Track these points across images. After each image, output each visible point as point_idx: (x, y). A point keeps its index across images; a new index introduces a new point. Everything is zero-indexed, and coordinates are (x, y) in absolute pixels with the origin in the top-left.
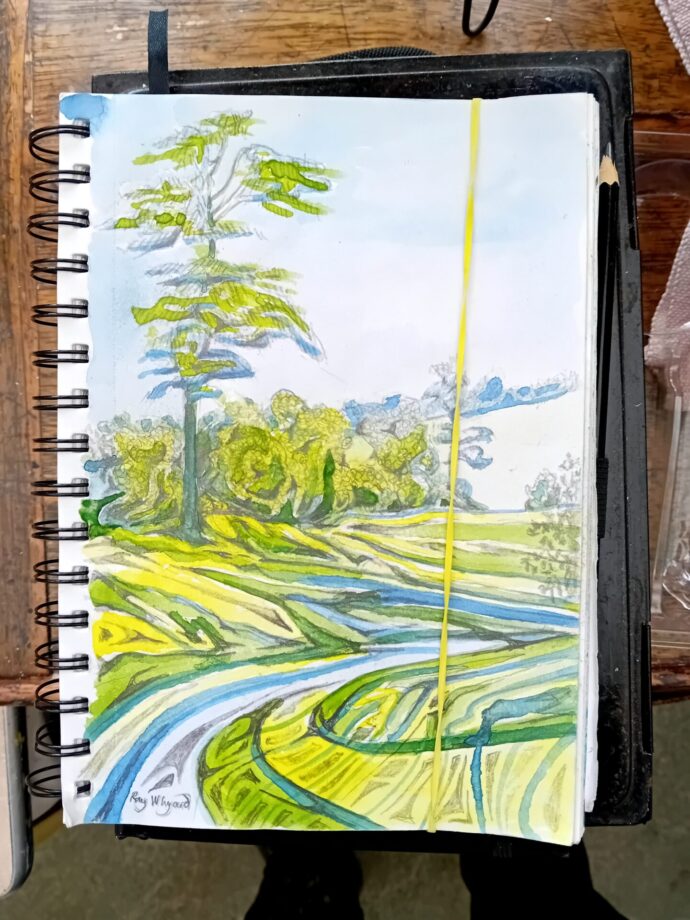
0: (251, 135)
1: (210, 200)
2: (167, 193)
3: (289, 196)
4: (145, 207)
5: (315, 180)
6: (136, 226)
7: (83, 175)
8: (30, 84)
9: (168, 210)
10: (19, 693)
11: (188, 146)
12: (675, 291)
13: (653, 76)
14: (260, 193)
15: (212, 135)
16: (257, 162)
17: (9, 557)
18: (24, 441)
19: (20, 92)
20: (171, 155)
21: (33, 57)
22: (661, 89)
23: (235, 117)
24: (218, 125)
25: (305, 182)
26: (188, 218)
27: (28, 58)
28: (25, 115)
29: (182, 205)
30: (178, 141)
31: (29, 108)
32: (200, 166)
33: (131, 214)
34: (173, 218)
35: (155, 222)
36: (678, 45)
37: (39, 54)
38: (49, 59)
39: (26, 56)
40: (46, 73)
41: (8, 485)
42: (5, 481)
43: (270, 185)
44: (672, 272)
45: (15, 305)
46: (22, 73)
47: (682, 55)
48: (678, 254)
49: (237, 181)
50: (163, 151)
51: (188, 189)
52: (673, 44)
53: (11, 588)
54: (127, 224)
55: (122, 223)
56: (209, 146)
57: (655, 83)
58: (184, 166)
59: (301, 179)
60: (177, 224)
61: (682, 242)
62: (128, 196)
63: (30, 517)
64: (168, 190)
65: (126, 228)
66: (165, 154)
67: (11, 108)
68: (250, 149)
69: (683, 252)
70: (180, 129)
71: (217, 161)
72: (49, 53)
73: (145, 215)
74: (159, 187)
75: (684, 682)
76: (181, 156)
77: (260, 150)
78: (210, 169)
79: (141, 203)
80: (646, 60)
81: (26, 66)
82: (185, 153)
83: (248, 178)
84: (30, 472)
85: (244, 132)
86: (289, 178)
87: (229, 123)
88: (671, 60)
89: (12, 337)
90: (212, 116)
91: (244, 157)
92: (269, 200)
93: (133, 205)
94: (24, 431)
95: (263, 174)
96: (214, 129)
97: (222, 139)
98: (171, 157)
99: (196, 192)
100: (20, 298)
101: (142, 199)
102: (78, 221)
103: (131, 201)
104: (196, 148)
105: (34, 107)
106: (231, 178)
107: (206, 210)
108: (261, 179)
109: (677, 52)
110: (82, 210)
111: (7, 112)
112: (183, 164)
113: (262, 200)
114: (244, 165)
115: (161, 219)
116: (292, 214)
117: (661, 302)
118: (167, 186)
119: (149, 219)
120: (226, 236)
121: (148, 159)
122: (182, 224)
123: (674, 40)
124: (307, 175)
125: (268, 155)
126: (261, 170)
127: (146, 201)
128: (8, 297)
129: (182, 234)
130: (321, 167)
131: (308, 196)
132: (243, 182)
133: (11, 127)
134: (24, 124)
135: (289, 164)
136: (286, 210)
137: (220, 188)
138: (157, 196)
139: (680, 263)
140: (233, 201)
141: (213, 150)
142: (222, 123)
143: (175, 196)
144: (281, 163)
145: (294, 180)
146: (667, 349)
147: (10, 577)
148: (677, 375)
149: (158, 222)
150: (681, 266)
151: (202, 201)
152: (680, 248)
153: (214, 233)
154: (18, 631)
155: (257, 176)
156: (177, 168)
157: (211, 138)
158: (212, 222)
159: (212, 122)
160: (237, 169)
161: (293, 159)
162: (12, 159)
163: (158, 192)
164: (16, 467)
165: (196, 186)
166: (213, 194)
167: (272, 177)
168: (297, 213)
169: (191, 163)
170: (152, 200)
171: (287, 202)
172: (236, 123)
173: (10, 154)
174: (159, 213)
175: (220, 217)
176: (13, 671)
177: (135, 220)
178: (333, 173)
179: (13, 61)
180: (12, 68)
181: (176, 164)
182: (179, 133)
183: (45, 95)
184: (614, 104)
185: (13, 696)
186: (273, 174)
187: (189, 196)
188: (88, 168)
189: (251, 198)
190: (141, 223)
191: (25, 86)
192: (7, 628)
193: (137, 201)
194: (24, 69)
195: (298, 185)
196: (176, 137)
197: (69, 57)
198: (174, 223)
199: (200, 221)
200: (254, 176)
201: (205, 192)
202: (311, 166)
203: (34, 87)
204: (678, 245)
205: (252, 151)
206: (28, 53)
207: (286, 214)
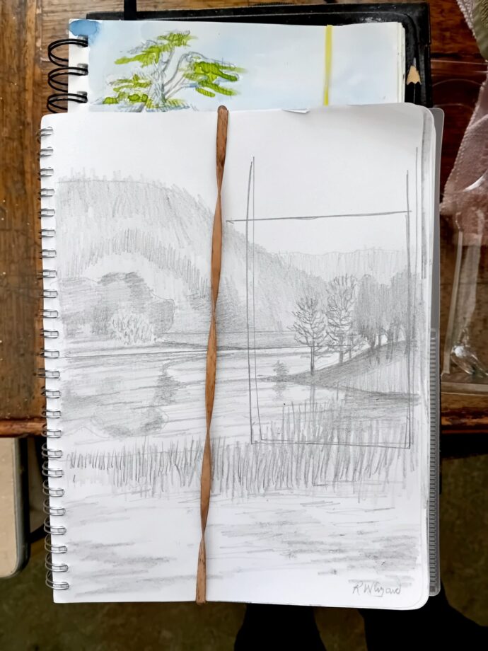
0: (189, 46)
1: (163, 86)
2: (136, 82)
3: (212, 84)
4: (122, 90)
5: (229, 74)
6: (117, 103)
7: (84, 70)
8: (40, 28)
9: (137, 93)
10: (26, 428)
11: (149, 53)
12: (460, 168)
13: (447, 29)
14: (194, 82)
15: (164, 46)
16: (192, 63)
17: (21, 339)
18: (32, 262)
19: (33, 33)
20: (138, 58)
21: (42, 10)
22: (452, 38)
23: (179, 35)
24: (169, 40)
25: (223, 76)
26: (149, 98)
27: (39, 11)
28: (36, 48)
29: (146, 90)
30: (143, 49)
31: (39, 44)
32: (157, 65)
33: (113, 95)
34: (139, 97)
35: (128, 100)
36: (463, 9)
37: (46, 9)
38: (53, 12)
39: (38, 10)
40: (50, 21)
41: (21, 291)
42: (19, 288)
43: (201, 77)
44: (458, 155)
45: (27, 172)
46: (34, 21)
47: (466, 16)
48: (462, 144)
49: (180, 74)
50: (134, 56)
51: (149, 79)
52: (459, 9)
53: (21, 359)
54: (111, 101)
55: (108, 101)
56: (163, 53)
57: (448, 34)
58: (147, 65)
59: (221, 74)
60: (143, 101)
61: (465, 136)
62: (112, 83)
63: (35, 312)
64: (137, 80)
65: (110, 103)
66: (135, 57)
67: (27, 44)
68: (188, 55)
69: (465, 143)
70: (144, 42)
71: (167, 62)
72: (53, 8)
73: (122, 95)
74: (131, 78)
75: (465, 423)
76: (145, 59)
77: (195, 55)
78: (163, 67)
79: (120, 88)
80: (441, 19)
81: (38, 16)
82: (148, 57)
83: (187, 73)
84: (36, 282)
85: (185, 44)
86: (213, 73)
87: (175, 38)
88: (458, 19)
89: (25, 193)
90: (165, 34)
91: (184, 60)
92: (200, 87)
93: (115, 89)
94: (32, 256)
95: (196, 71)
96: (166, 42)
97: (171, 48)
98: (139, 60)
99: (154, 81)
100: (31, 168)
101: (120, 86)
102: (80, 99)
103: (114, 87)
104: (155, 54)
105: (42, 43)
106: (176, 73)
107: (161, 92)
108: (195, 73)
109: (462, 14)
110: (82, 92)
111: (24, 46)
112: (146, 64)
113: (196, 86)
114: (184, 65)
115: (132, 98)
116: (214, 95)
117: (451, 174)
118: (136, 77)
119: (124, 98)
120: (173, 108)
121: (124, 60)
122: (146, 101)
123: (460, 6)
124: (224, 71)
125: (200, 58)
126: (195, 68)
127: (123, 87)
128: (23, 167)
129: (145, 107)
130: (232, 66)
131: (224, 84)
132: (184, 75)
133: (27, 56)
134: (36, 54)
135: (212, 64)
136: (211, 93)
137: (169, 79)
138: (130, 84)
139: (463, 149)
140: (178, 87)
141: (165, 56)
142: (171, 38)
143: (141, 84)
144: (207, 63)
145: (216, 74)
146: (454, 203)
147: (22, 352)
148: (460, 218)
149: (130, 100)
150: (464, 151)
151: (158, 87)
152: (463, 140)
153: (165, 106)
154: (26, 388)
155: (193, 72)
156: (142, 67)
157: (164, 48)
158: (164, 100)
159: (165, 38)
160: (180, 67)
161: (215, 61)
162: (27, 77)
163: (130, 81)
164: (26, 278)
165: (154, 78)
166: (165, 83)
167: (202, 72)
168: (217, 94)
169: (151, 63)
170: (127, 87)
171: (211, 88)
172: (180, 39)
173: (26, 74)
174: (131, 94)
175: (169, 97)
176: (23, 414)
177: (116, 99)
178: (240, 70)
179: (29, 13)
180: (28, 18)
181: (142, 64)
182: (144, 45)
183: (49, 35)
184: (418, 36)
185: (22, 430)
186: (203, 70)
187: (149, 84)
188: (86, 66)
189: (189, 85)
190: (119, 100)
191: (36, 29)
192: (19, 386)
193: (117, 87)
194: (36, 18)
195: (218, 77)
196: (142, 47)
197: (65, 11)
198: (140, 100)
199: (157, 100)
200: (191, 72)
201: (160, 82)
202: (226, 65)
203: (43, 30)
204: (462, 138)
205: (190, 57)
206: (39, 8)
207: (211, 95)
